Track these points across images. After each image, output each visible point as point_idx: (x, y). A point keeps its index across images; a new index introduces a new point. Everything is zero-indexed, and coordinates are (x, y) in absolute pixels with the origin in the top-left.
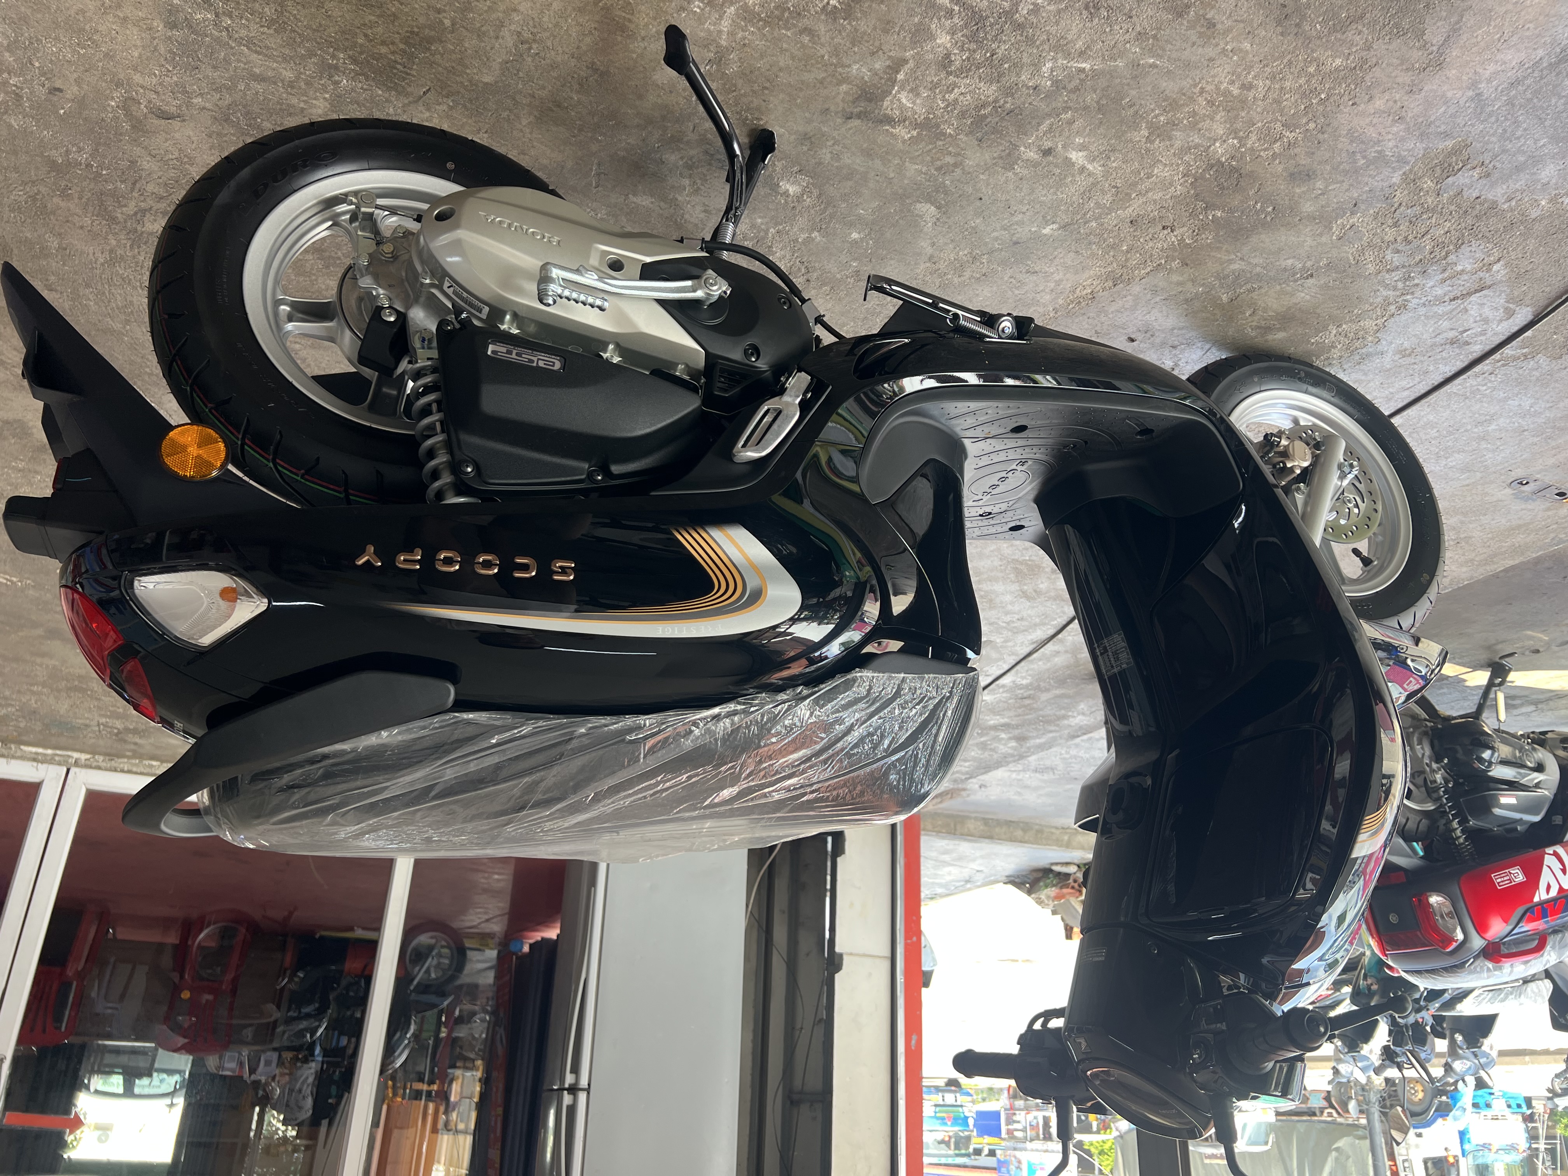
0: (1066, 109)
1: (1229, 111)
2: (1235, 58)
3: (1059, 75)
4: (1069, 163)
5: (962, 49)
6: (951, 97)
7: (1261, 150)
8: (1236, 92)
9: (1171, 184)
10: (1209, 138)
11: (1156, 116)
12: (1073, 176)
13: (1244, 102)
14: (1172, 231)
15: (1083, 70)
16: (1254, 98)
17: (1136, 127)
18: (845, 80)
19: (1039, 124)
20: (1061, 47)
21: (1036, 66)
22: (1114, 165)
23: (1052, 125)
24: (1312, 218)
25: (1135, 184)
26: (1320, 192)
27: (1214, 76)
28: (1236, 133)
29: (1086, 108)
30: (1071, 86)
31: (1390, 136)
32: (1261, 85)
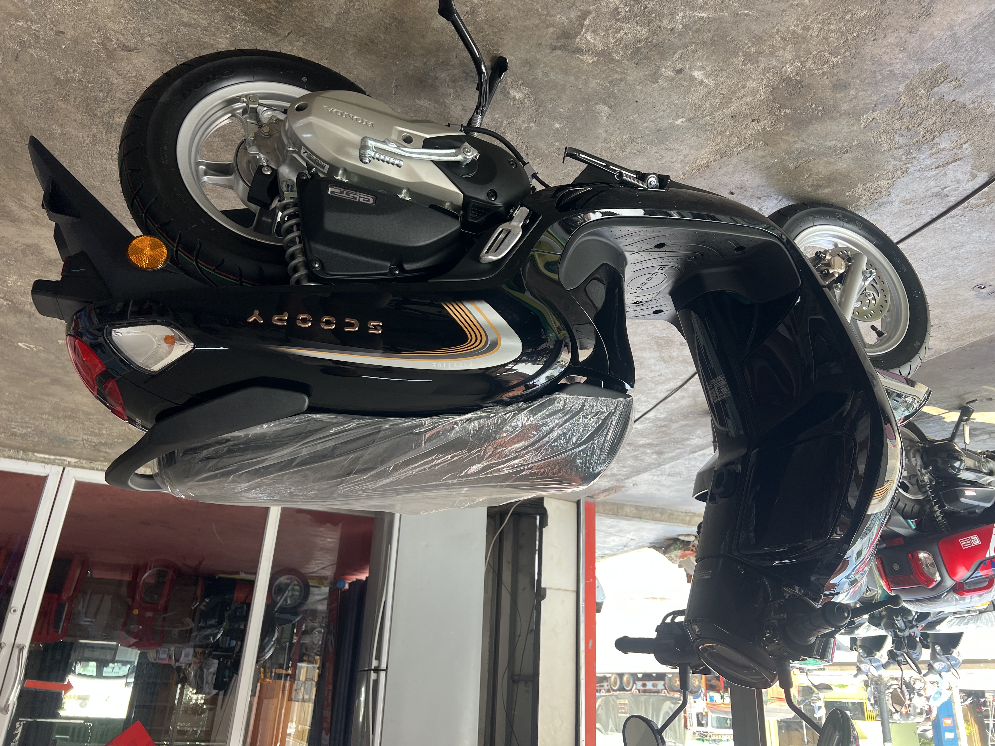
0: (691, 43)
1: (795, 44)
2: (799, 10)
3: (688, 21)
4: (692, 78)
5: (626, 5)
6: (618, 36)
7: (816, 70)
8: (799, 31)
9: (758, 92)
10: (783, 62)
11: (749, 48)
12: (696, 87)
13: (804, 38)
14: (758, 123)
15: (702, 18)
16: (811, 36)
17: (736, 55)
18: (552, 25)
19: (674, 53)
20: (688, 3)
21: (673, 15)
22: (721, 80)
23: (682, 54)
24: (847, 114)
25: (734, 92)
26: (853, 97)
27: (786, 21)
28: (799, 58)
29: (704, 43)
30: (694, 28)
31: (898, 61)
32: (816, 27)
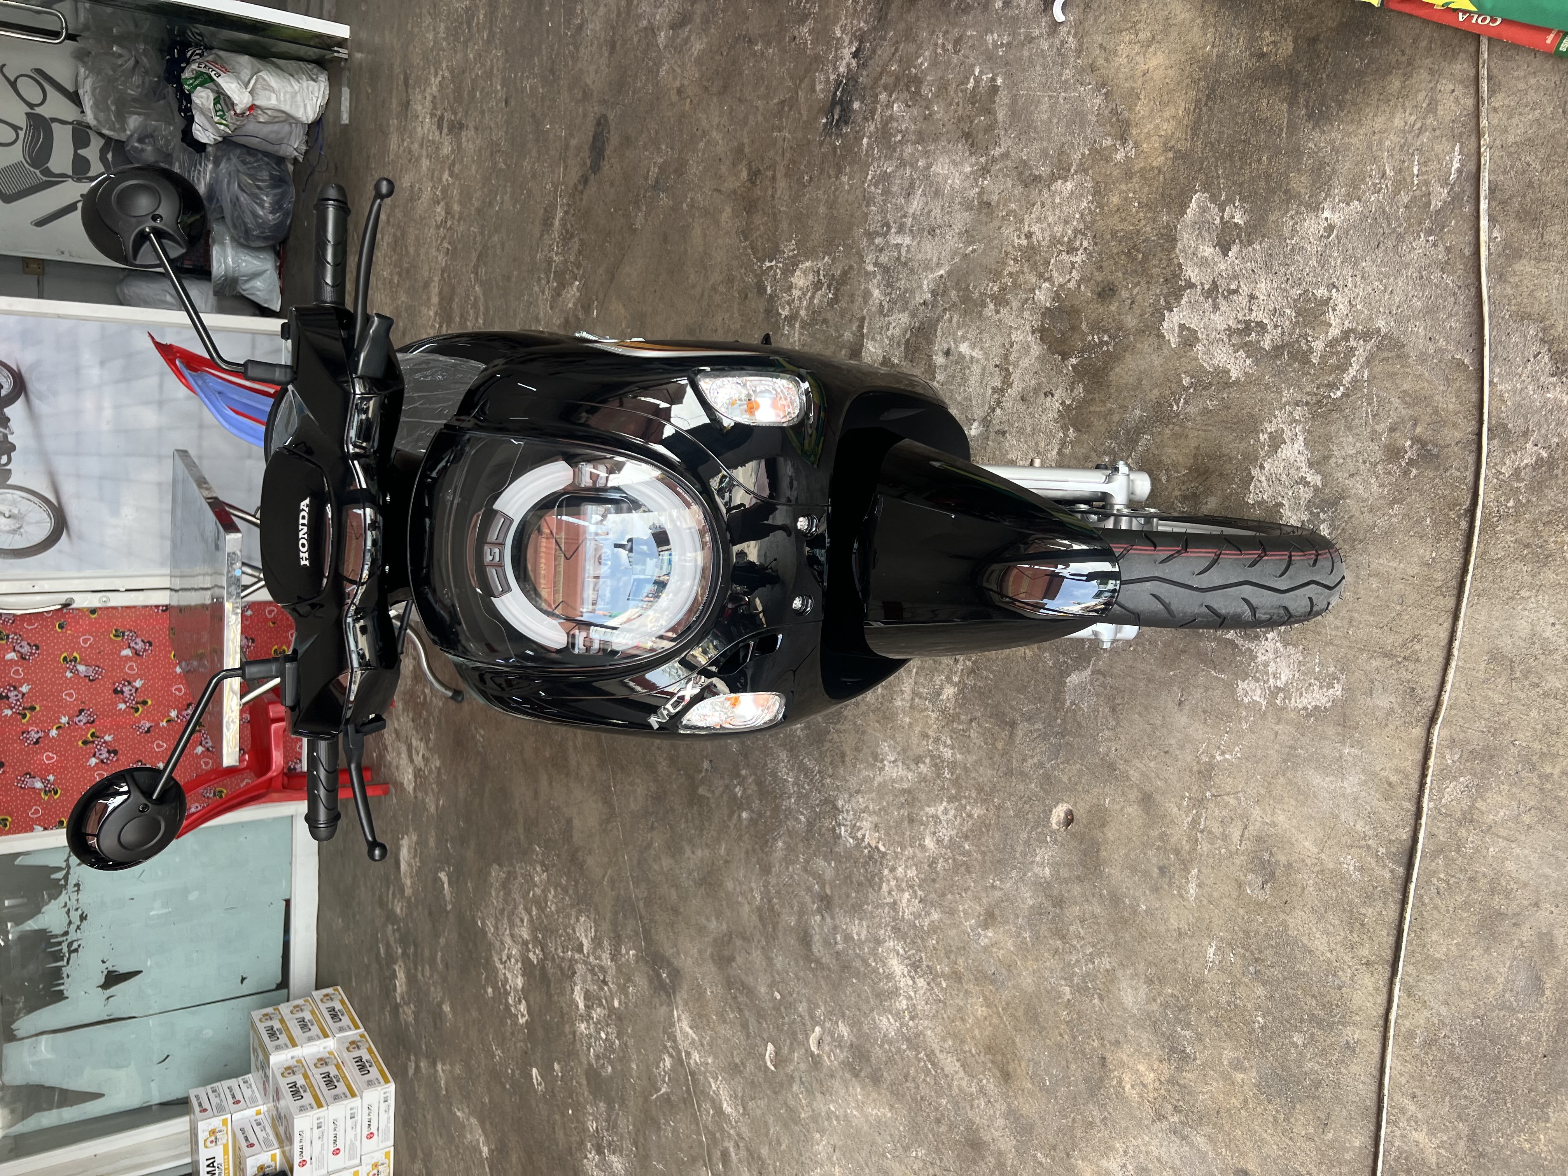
3: (932, 285)
4: (961, 356)
5: (886, 295)
6: (889, 333)
7: (1066, 283)
9: (1028, 346)
10: (1029, 290)
12: (969, 367)
13: (1033, 248)
14: (1053, 395)
15: (941, 276)
17: (984, 305)
19: (936, 331)
20: (927, 267)
21: (920, 287)
23: (942, 327)
25: (1006, 357)
27: (1007, 239)
29: (954, 304)
30: (940, 291)
32: (1035, 228)
